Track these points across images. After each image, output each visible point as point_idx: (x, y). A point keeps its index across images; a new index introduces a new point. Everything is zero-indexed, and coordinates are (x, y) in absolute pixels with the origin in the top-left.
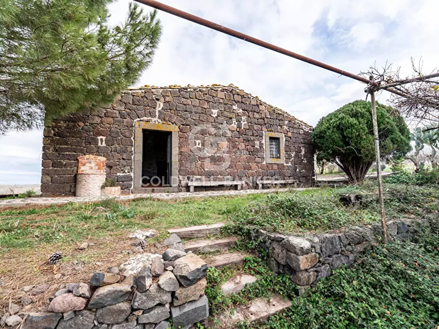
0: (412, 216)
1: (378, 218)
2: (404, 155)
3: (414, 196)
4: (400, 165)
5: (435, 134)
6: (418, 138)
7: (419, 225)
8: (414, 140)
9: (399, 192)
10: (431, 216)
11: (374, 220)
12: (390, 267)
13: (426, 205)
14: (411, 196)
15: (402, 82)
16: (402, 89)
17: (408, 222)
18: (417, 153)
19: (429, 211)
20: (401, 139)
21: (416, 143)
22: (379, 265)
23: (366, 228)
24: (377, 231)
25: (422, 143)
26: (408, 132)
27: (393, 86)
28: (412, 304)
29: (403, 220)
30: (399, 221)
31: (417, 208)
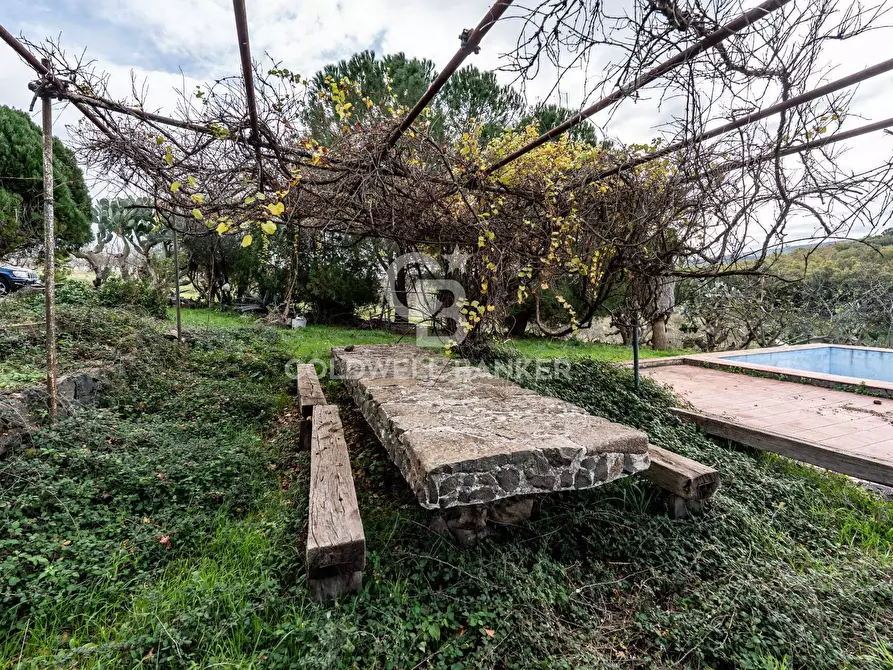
0: (99, 363)
1: (36, 374)
2: (77, 249)
3: (102, 326)
4: (61, 270)
5: (131, 218)
6: (104, 219)
7: (110, 375)
8: (97, 221)
9: (73, 320)
10: (128, 357)
11: (27, 381)
12: (65, 464)
13: (121, 341)
14: (96, 326)
15: (111, 106)
16: (107, 117)
17: (93, 372)
18: (100, 248)
19: (126, 351)
20: (76, 215)
21: (100, 228)
22: (46, 466)
23: (10, 401)
24: (34, 401)
25: (110, 231)
26: (89, 204)
27: (91, 103)
28: (106, 507)
29: (85, 371)
30: (78, 375)
31: (107, 348)
